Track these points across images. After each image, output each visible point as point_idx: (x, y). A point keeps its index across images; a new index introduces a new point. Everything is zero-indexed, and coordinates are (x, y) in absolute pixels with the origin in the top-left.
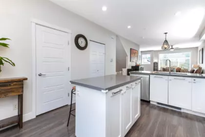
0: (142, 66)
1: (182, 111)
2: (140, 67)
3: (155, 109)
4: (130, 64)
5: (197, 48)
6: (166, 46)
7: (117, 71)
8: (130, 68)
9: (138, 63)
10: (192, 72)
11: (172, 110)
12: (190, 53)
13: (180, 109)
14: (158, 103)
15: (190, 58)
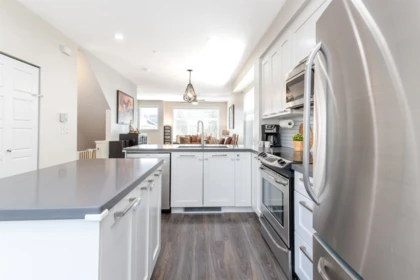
0: (145, 135)
1: (223, 211)
2: (140, 136)
3: (182, 221)
4: (115, 130)
5: (226, 103)
6: (190, 95)
7: (80, 148)
8: (117, 139)
9: (135, 128)
10: (222, 142)
11: (209, 215)
12: (217, 112)
13: (219, 209)
14: (186, 209)
15: (217, 119)
